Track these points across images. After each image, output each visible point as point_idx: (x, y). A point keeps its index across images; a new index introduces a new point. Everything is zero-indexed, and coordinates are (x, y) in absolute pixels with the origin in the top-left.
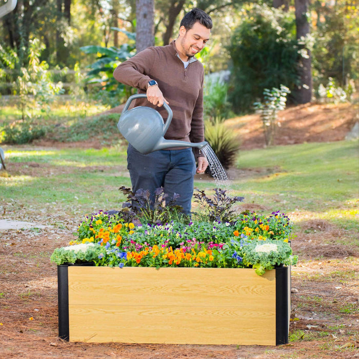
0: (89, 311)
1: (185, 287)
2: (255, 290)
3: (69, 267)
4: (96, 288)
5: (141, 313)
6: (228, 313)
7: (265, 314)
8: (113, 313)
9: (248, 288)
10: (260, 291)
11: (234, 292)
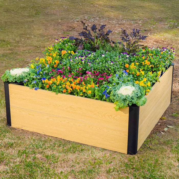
0: (21, 112)
1: (73, 108)
2: (115, 118)
3: (9, 84)
4: (24, 99)
5: (48, 118)
6: (98, 128)
7: (121, 133)
8: (33, 115)
9: (111, 115)
10: (119, 119)
11: (102, 116)
